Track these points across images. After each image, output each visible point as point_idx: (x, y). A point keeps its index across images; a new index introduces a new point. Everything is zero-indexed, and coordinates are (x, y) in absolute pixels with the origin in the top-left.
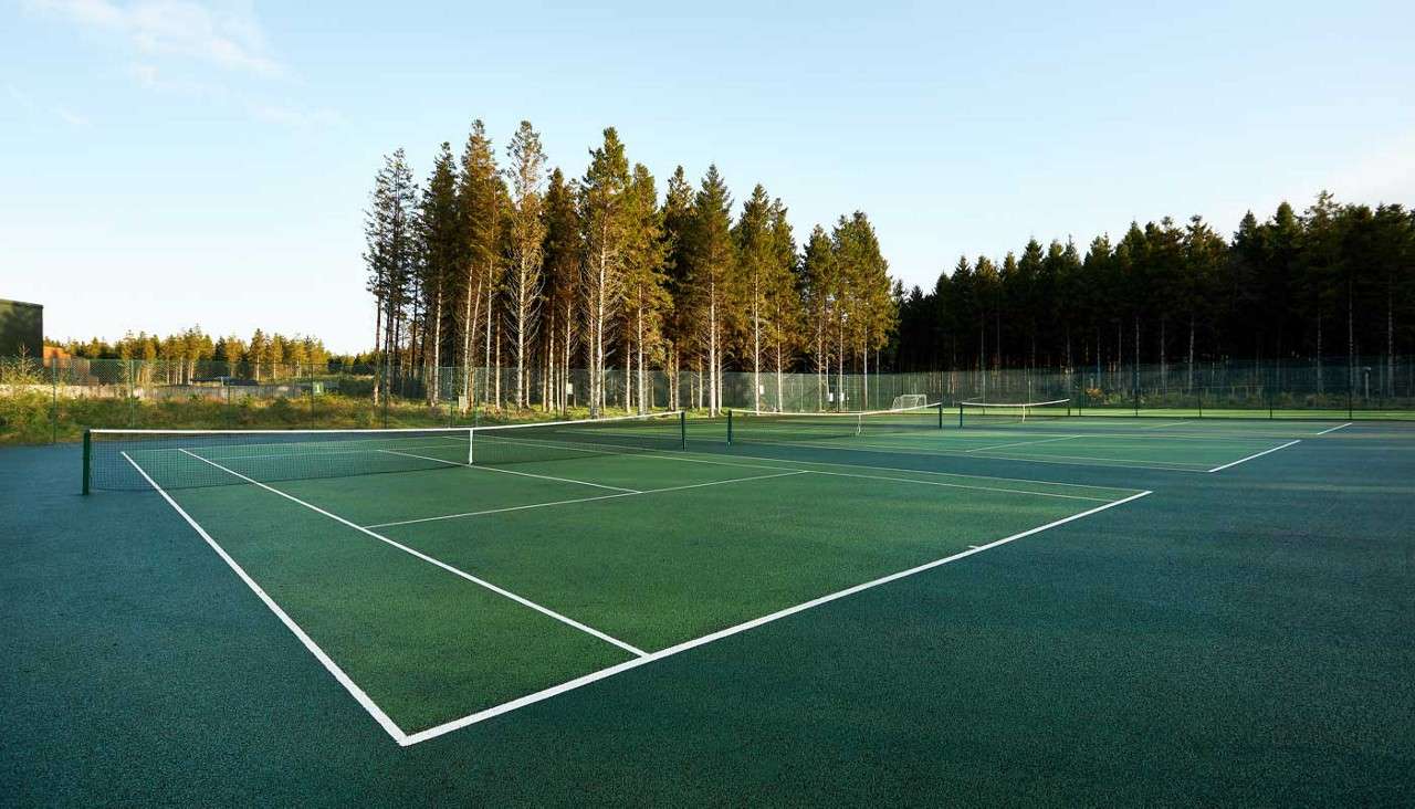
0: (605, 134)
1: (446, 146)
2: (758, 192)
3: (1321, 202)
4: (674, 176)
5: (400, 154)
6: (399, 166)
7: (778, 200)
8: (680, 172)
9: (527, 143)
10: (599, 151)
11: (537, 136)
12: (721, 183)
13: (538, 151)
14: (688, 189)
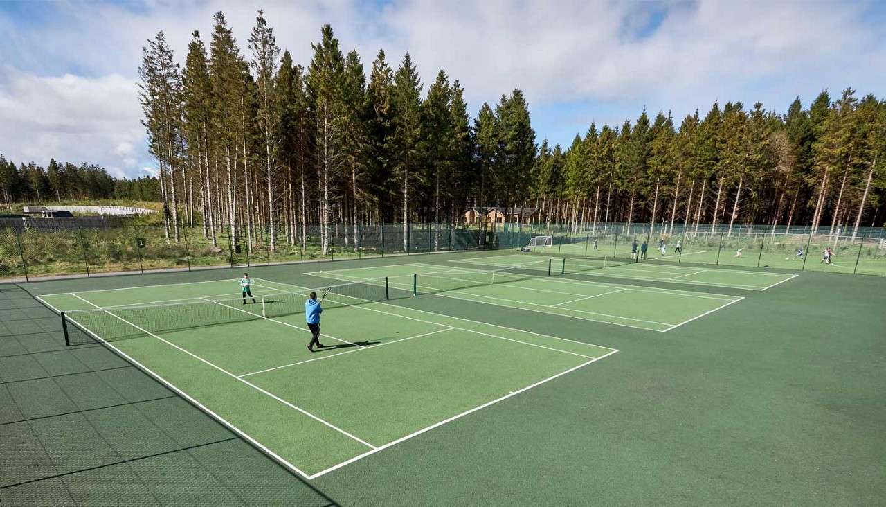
0: (323, 31)
1: (196, 34)
2: (442, 77)
3: (845, 97)
4: (377, 59)
5: (160, 36)
6: (161, 48)
7: (457, 81)
8: (382, 55)
9: (264, 36)
10: (320, 46)
11: (270, 30)
12: (414, 70)
13: (273, 45)
14: (389, 70)
